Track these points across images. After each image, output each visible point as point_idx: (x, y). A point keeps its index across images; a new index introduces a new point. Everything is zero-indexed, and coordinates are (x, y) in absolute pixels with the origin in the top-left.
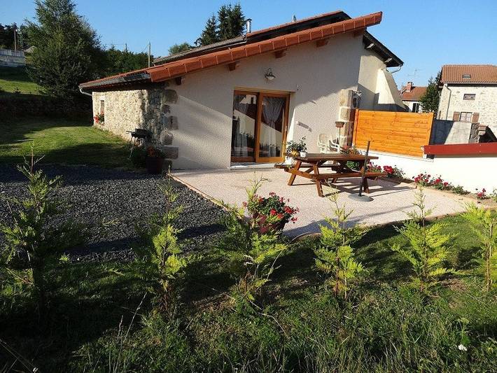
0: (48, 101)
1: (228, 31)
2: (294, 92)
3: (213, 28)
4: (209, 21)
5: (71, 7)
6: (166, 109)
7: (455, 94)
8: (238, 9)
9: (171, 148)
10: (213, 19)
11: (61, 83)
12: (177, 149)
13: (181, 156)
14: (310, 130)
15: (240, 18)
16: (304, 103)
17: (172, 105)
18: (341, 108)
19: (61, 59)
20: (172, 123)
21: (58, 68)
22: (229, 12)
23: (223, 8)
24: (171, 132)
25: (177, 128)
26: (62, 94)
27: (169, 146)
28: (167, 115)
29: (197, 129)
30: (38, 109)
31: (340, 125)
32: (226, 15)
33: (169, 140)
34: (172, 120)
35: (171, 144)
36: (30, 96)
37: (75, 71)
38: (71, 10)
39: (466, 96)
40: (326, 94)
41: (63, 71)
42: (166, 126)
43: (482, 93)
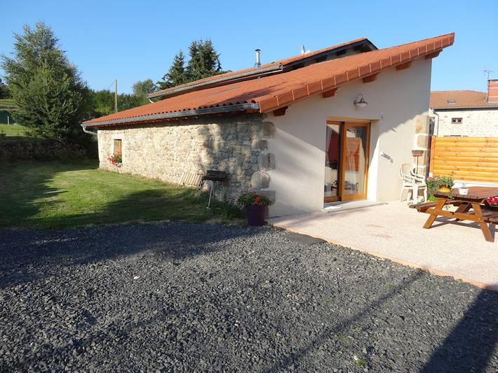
0: (38, 143)
1: (200, 66)
2: (378, 120)
3: (181, 64)
4: (177, 57)
5: (53, 42)
6: (263, 145)
7: (443, 118)
8: (209, 44)
9: (268, 192)
10: (181, 55)
11: (50, 122)
12: (274, 193)
13: (278, 201)
14: (392, 161)
15: (210, 53)
16: (386, 131)
17: (270, 140)
18: (417, 135)
19: (49, 96)
20: (269, 162)
21: (47, 106)
22: (201, 48)
23: (194, 44)
24: (268, 172)
25: (274, 168)
26: (51, 135)
27: (266, 190)
28: (265, 152)
29: (293, 168)
30: (28, 153)
31: (417, 153)
32: (197, 50)
33: (265, 183)
34: (269, 158)
35: (267, 187)
36: (18, 138)
37: (66, 108)
38: (53, 44)
39: (454, 120)
40: (404, 121)
41: (53, 109)
42: (264, 166)
43: (468, 117)
